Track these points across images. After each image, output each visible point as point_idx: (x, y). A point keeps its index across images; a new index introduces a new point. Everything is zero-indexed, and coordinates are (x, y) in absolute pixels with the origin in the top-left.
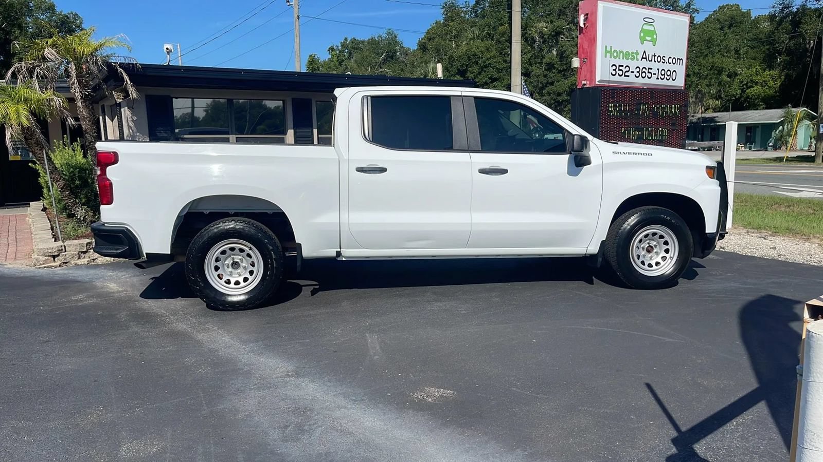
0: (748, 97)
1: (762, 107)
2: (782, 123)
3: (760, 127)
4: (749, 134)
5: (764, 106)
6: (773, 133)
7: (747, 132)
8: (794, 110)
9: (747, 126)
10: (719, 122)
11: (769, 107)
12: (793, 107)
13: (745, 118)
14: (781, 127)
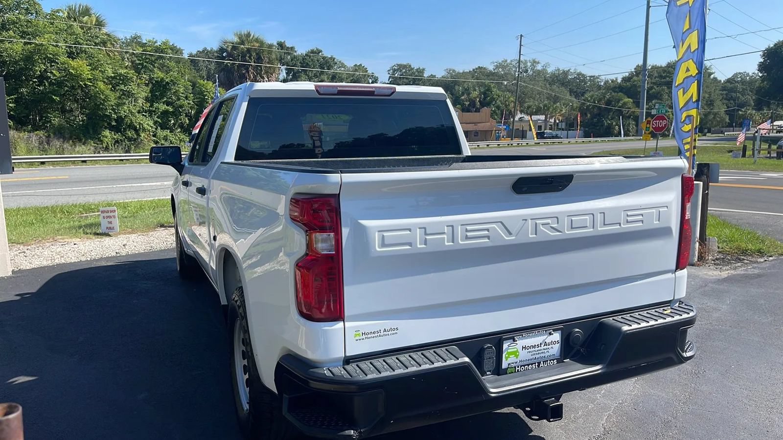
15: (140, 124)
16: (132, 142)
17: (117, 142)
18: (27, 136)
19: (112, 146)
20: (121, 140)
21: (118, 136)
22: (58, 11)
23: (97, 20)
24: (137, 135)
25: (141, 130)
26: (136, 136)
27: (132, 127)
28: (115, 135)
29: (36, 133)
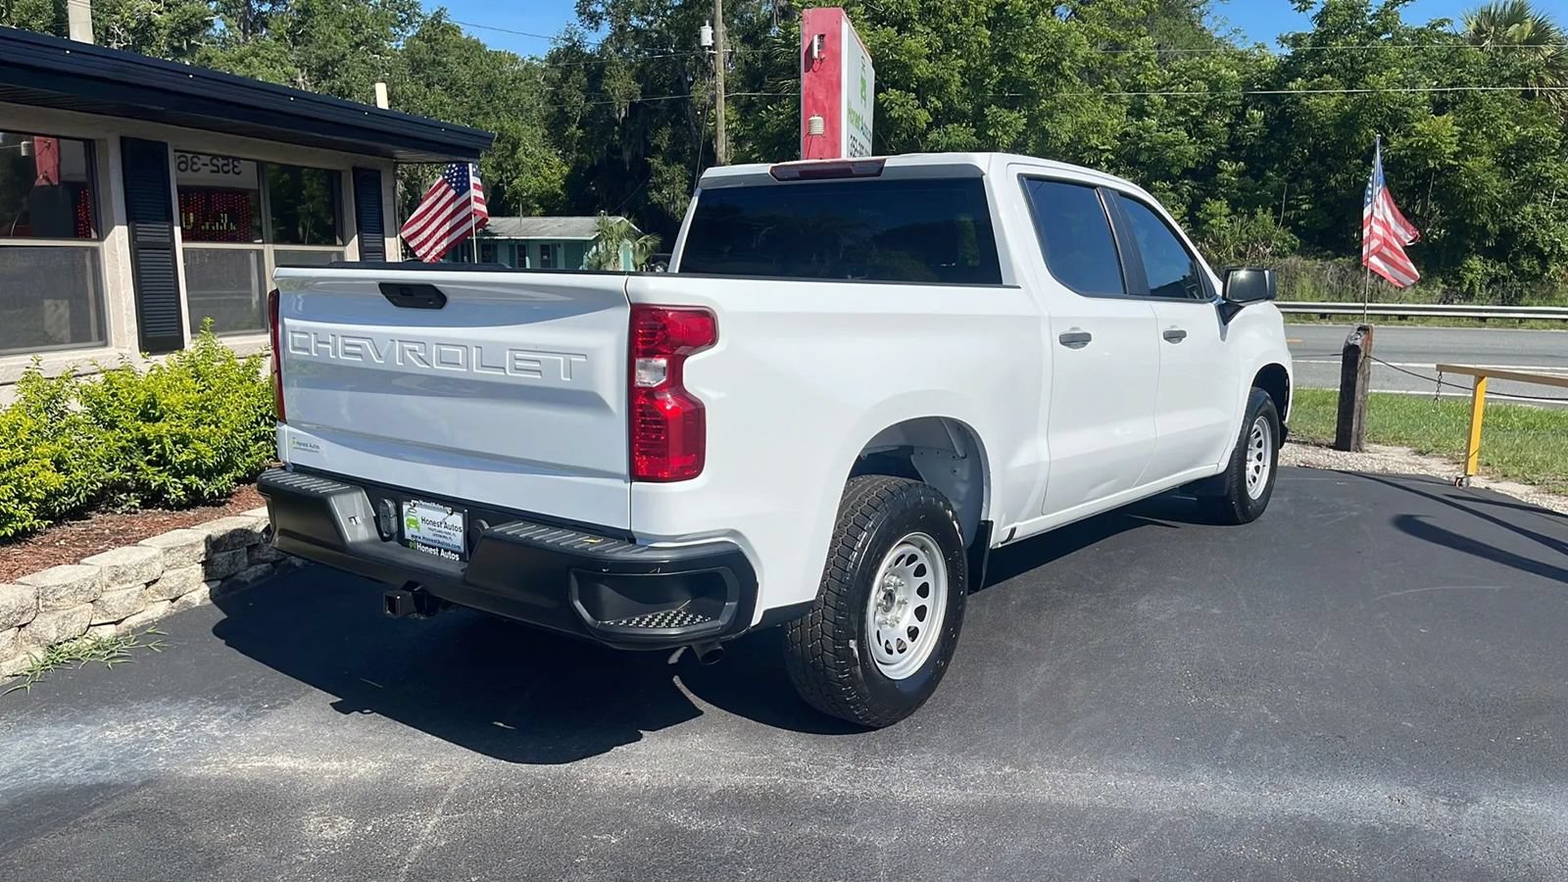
0: (516, 193)
1: (537, 212)
2: (596, 241)
3: (562, 246)
4: (545, 257)
5: (541, 210)
6: (585, 257)
7: (543, 255)
8: (611, 219)
9: (543, 243)
10: (496, 235)
11: (549, 212)
12: (610, 215)
13: (538, 229)
14: (594, 248)
15: (1553, 244)
16: (1528, 283)
17: (1495, 280)
18: (1317, 266)
19: (1480, 289)
20: (1503, 277)
21: (1499, 269)
22: (1442, 23)
23: (1535, 28)
24: (1542, 268)
25: (1554, 257)
26: (1538, 270)
27: (1532, 249)
28: (1492, 267)
29: (1336, 260)
